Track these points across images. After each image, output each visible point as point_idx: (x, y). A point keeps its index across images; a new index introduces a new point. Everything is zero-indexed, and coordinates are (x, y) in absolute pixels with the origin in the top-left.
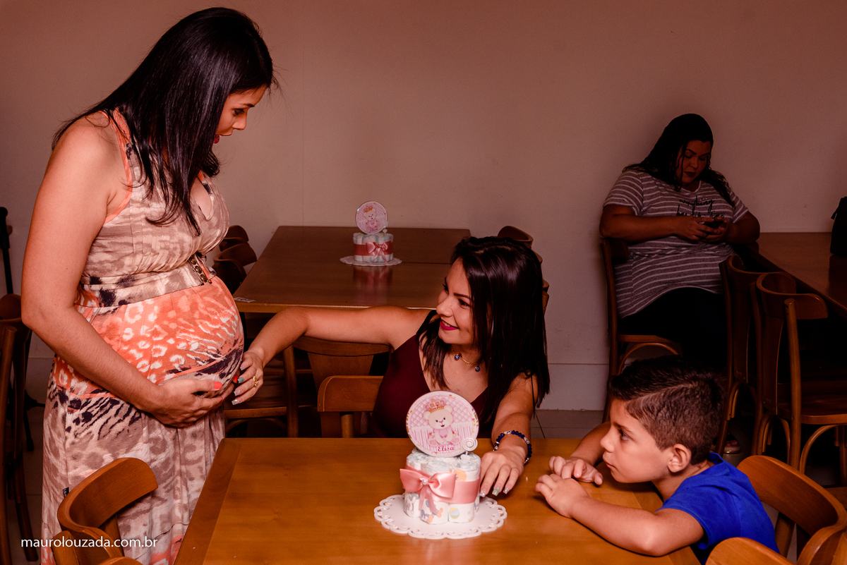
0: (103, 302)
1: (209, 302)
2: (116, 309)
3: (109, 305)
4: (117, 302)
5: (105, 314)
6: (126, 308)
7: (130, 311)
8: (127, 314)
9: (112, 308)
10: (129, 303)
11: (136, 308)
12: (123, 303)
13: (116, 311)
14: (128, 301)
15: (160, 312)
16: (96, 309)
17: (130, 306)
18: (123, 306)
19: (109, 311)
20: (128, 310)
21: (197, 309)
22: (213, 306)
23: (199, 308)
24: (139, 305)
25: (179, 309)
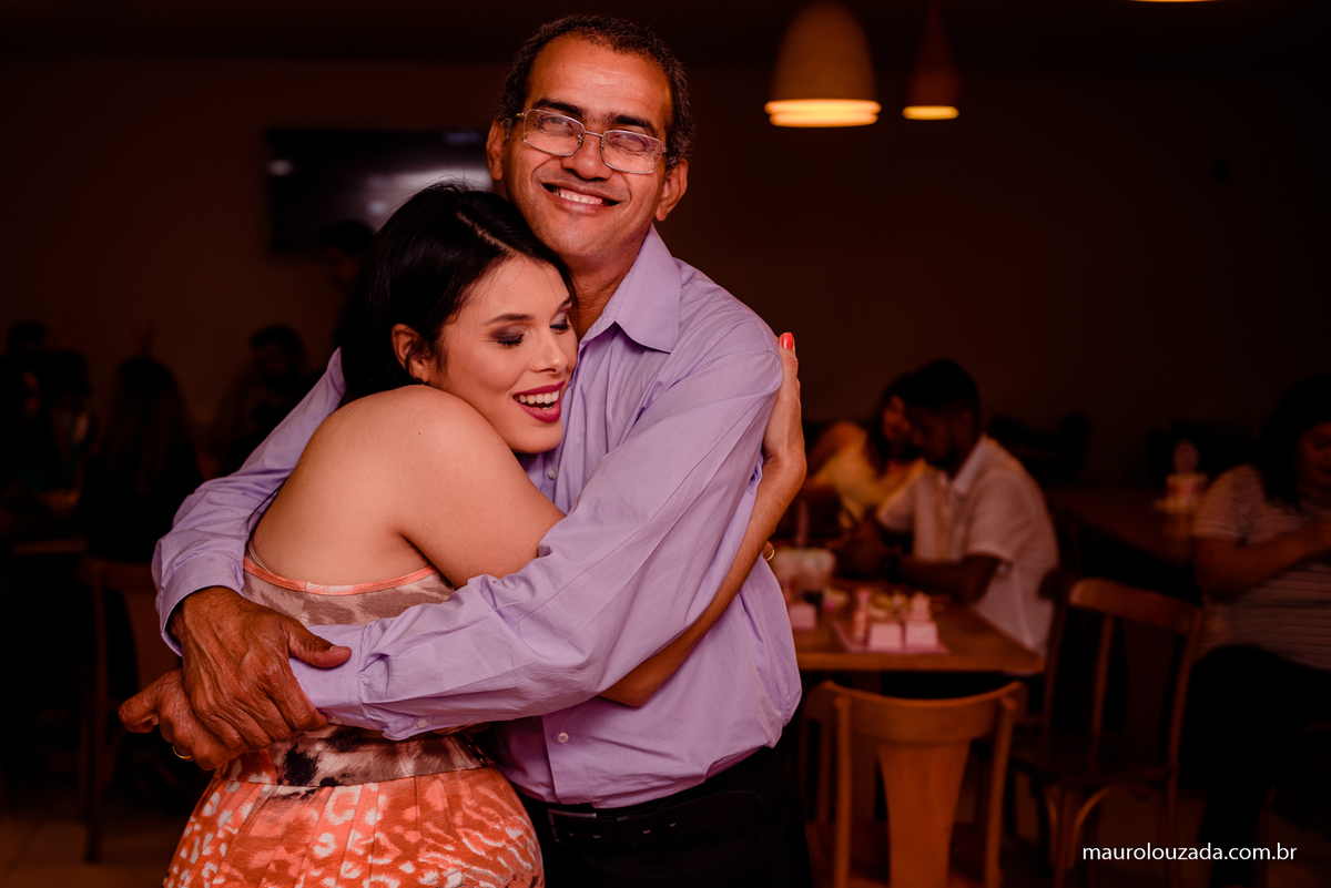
0: (286, 777)
1: (486, 797)
2: (312, 792)
3: (300, 785)
4: (316, 782)
5: (287, 797)
6: (330, 794)
7: (337, 800)
8: (330, 805)
9: (303, 790)
10: (342, 785)
11: (349, 795)
12: (330, 782)
13: (312, 796)
14: (340, 781)
15: (390, 807)
16: (267, 788)
17: (339, 790)
18: (327, 789)
19: (297, 794)
20: (333, 797)
21: (460, 808)
22: (492, 804)
23: (464, 807)
24: (356, 790)
25: (428, 804)
